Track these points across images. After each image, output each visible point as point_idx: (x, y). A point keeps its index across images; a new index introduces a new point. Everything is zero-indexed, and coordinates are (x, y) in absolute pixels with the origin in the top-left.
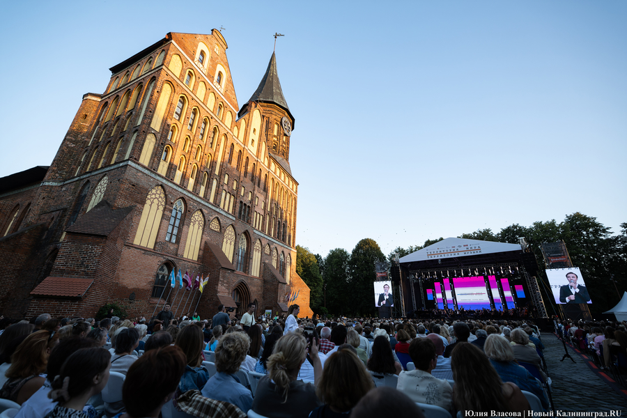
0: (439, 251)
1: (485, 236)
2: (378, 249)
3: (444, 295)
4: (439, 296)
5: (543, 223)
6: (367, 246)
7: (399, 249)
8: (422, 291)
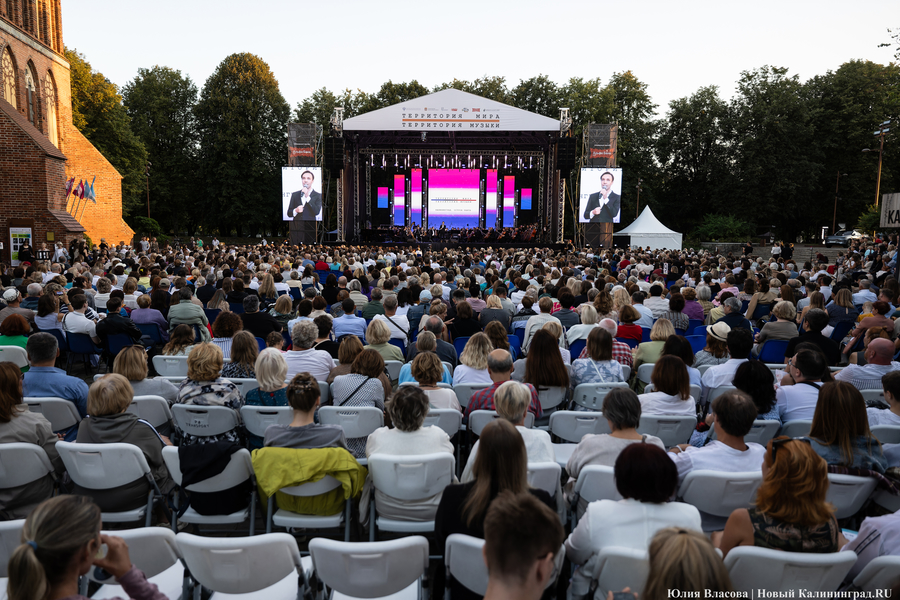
0: (426, 113)
1: (491, 90)
2: (272, 86)
3: (408, 200)
4: (399, 201)
5: (584, 82)
6: (249, 74)
7: (323, 92)
8: (368, 191)
